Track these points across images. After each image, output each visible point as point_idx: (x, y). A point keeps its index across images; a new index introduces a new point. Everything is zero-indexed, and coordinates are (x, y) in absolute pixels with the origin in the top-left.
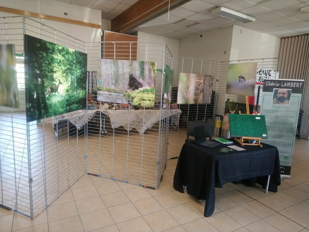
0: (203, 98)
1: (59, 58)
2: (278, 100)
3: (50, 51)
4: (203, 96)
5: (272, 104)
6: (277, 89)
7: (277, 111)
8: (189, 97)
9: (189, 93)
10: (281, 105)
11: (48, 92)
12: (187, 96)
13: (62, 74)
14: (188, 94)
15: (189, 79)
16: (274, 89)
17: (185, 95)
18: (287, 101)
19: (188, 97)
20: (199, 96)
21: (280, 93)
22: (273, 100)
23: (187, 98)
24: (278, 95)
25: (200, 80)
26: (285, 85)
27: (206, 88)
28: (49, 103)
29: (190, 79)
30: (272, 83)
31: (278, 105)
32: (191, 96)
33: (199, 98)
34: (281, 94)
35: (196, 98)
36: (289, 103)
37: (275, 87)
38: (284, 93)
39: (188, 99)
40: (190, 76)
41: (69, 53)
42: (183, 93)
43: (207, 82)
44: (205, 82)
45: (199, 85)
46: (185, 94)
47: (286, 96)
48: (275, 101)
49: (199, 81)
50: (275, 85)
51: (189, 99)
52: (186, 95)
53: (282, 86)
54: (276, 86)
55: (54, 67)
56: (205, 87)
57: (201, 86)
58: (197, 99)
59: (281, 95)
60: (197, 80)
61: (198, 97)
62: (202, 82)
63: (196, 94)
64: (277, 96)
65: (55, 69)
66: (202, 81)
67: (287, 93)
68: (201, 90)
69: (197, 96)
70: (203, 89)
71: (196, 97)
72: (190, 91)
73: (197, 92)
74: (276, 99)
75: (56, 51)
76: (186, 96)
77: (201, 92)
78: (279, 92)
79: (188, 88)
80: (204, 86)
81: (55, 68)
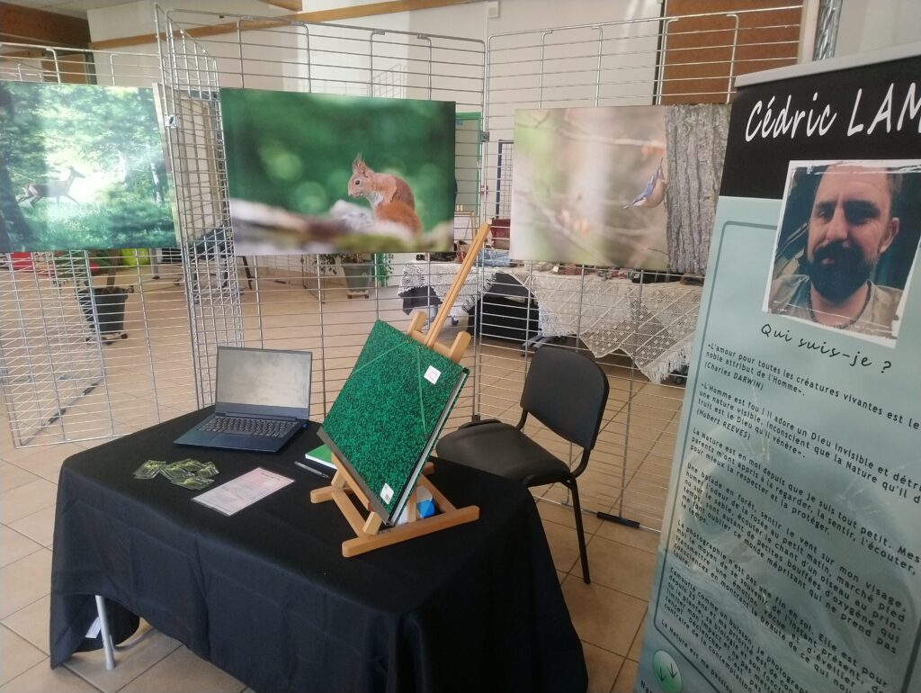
0: (669, 238)
1: (61, 116)
2: (807, 278)
3: (24, 102)
4: (669, 228)
5: (765, 308)
6: (809, 164)
7: (786, 382)
8: (571, 228)
9: (572, 210)
10: (827, 329)
11: (26, 195)
12: (561, 222)
13: (83, 154)
14: (566, 214)
15: (568, 138)
16: (794, 165)
17: (548, 221)
18: (880, 293)
19: (567, 232)
20: (642, 225)
21: (827, 211)
22: (776, 275)
23: (560, 233)
24: (817, 230)
25: (645, 135)
26: (879, 117)
27: (694, 184)
28: (35, 219)
29: (573, 135)
30: (784, 112)
31: (798, 323)
32: (585, 224)
33: (638, 238)
34: (839, 213)
35: (622, 235)
36: (891, 316)
37: (804, 146)
38: (859, 211)
39: (568, 239)
40: (574, 123)
41: (110, 99)
42: (534, 207)
43: (698, 148)
44: (682, 145)
45: (640, 164)
46: (549, 213)
47: (874, 235)
48: (787, 284)
49: (639, 143)
50: (803, 122)
51: (574, 238)
52: (553, 220)
53: (851, 131)
54: (809, 132)
55: (42, 138)
56: (682, 178)
57: (648, 174)
58: (623, 240)
59: (837, 226)
60: (619, 138)
61: (638, 232)
62: (655, 150)
63: (616, 217)
64: (803, 242)
65: (48, 144)
66: (659, 142)
67: (885, 211)
68: (651, 192)
69: (625, 226)
70: (664, 186)
71: (621, 231)
72: (580, 198)
73: (625, 203)
74: (793, 265)
75: (49, 101)
76: (558, 227)
77: (652, 204)
78: (823, 194)
79: (562, 182)
80: (673, 172)
81: (48, 140)
